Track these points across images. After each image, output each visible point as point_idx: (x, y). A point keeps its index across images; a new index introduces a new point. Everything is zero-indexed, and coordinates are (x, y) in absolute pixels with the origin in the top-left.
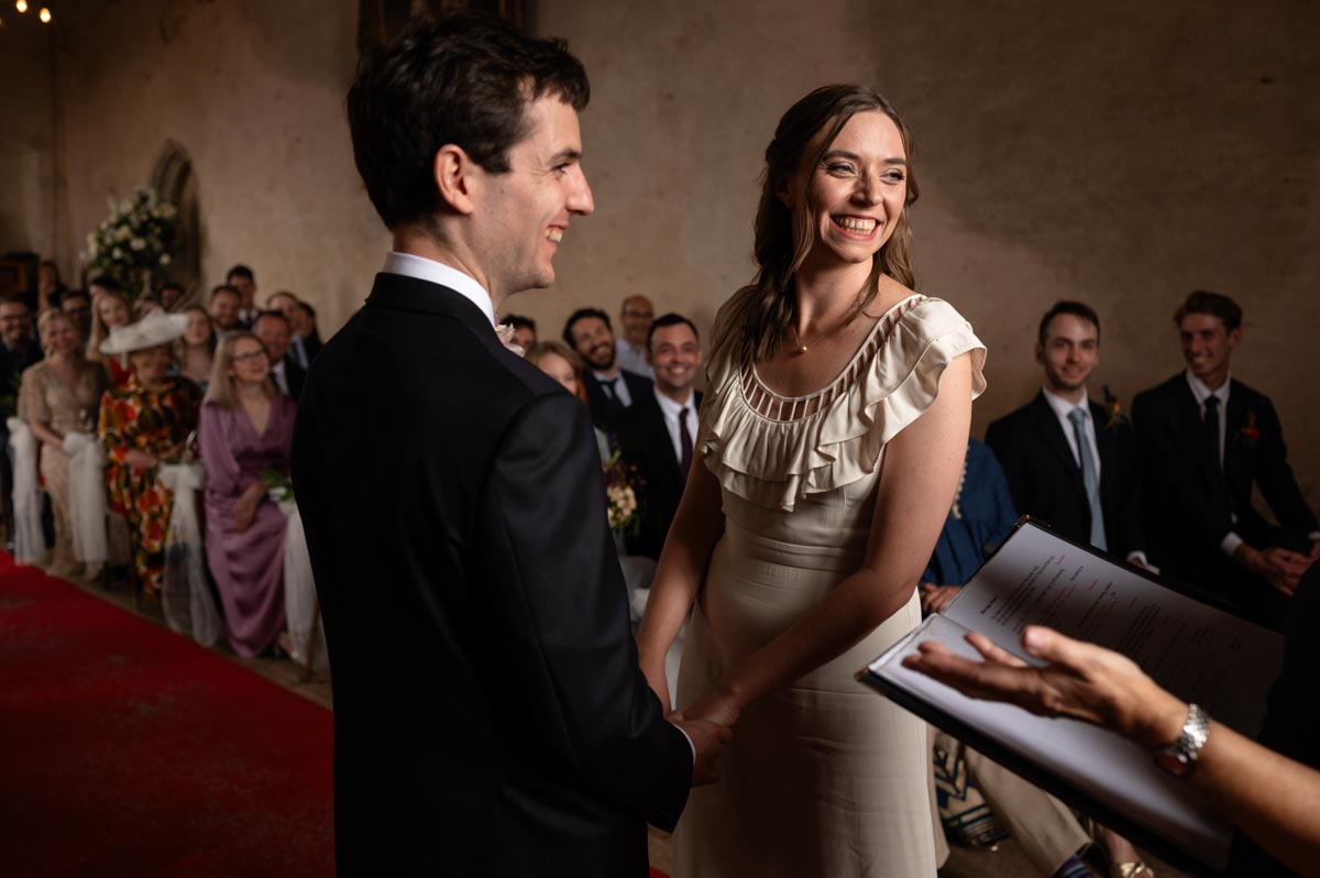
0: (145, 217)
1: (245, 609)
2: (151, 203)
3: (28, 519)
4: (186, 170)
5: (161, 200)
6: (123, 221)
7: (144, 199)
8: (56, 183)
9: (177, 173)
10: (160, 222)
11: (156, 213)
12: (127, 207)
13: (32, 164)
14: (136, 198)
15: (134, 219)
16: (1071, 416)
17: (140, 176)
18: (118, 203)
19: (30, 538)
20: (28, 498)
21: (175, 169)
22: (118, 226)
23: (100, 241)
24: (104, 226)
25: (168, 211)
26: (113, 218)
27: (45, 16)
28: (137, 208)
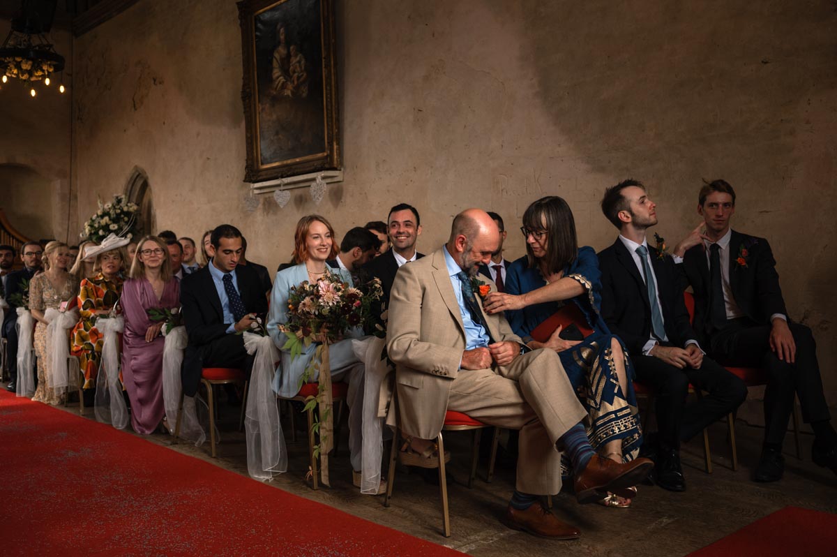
0: (119, 211)
1: (143, 402)
2: (123, 204)
3: (25, 369)
4: (145, 185)
5: (129, 201)
6: (105, 214)
7: (119, 201)
8: (70, 198)
9: (140, 186)
10: (128, 214)
11: (125, 209)
12: (108, 205)
13: (57, 185)
14: (114, 201)
15: (112, 212)
16: (638, 251)
17: (119, 189)
18: (104, 202)
19: (26, 380)
20: (26, 354)
21: (139, 184)
22: (102, 217)
23: (91, 226)
24: (94, 217)
25: (133, 208)
26: (100, 213)
27: (62, 89)
28: (114, 207)
